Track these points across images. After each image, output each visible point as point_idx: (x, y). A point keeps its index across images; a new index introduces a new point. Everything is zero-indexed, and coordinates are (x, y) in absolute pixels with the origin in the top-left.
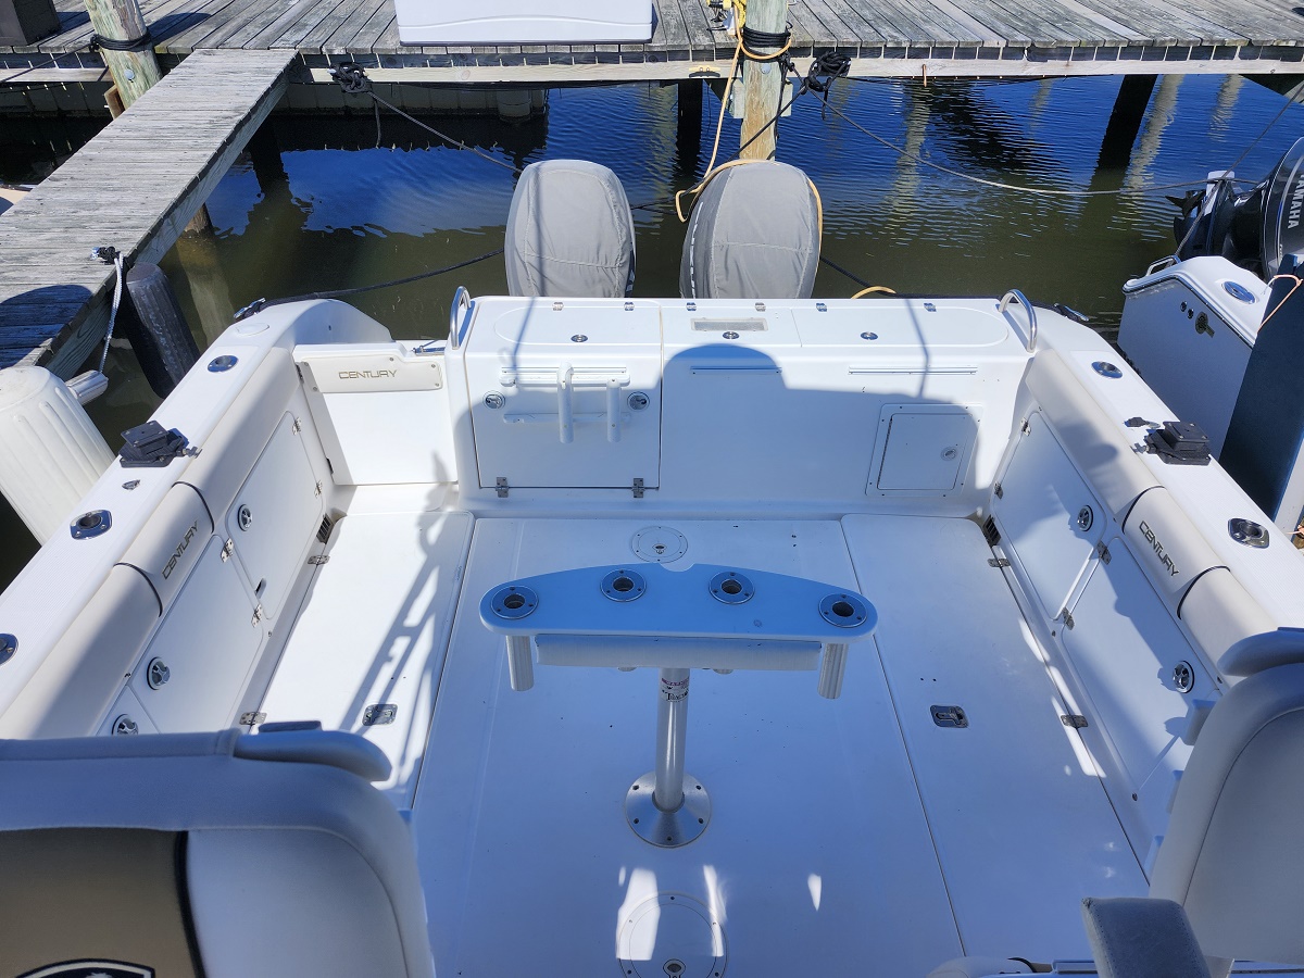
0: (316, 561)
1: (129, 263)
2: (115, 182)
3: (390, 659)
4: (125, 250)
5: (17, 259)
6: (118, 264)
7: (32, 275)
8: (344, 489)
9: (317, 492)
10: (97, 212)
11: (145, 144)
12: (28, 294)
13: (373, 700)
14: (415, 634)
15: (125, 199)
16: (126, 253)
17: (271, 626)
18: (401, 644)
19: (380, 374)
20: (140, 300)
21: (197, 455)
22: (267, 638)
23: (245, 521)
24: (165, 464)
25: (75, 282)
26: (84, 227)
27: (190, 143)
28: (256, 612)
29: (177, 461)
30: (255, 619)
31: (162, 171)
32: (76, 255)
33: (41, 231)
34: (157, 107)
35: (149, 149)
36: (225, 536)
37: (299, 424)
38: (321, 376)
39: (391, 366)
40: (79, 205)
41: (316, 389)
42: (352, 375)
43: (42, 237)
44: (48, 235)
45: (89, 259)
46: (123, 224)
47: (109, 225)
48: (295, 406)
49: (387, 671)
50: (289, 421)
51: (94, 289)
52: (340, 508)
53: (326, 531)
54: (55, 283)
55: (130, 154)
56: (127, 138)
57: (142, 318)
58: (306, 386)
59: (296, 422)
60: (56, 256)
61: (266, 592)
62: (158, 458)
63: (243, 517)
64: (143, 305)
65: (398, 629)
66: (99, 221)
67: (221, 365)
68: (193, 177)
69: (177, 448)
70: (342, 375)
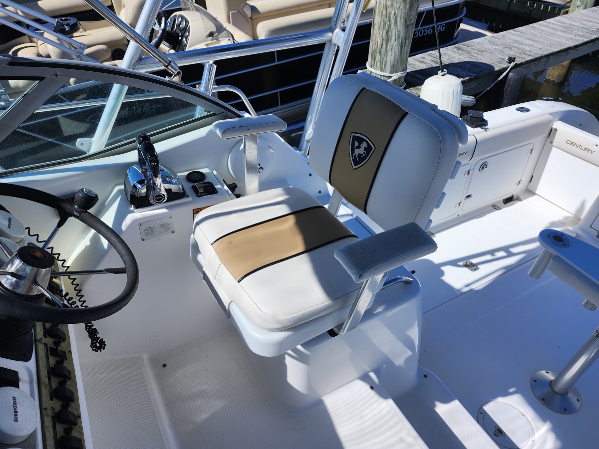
0: (495, 207)
1: (516, 66)
2: (537, 38)
3: (493, 255)
4: (518, 61)
5: (480, 51)
6: (513, 64)
7: (480, 57)
8: (530, 192)
9: (518, 183)
10: (520, 46)
11: (562, 29)
12: (474, 62)
13: (474, 261)
14: (510, 255)
15: (535, 45)
16: (518, 62)
17: (461, 213)
18: (502, 254)
19: (585, 149)
20: (510, 81)
21: (486, 131)
22: (456, 216)
23: (483, 168)
24: (474, 127)
25: (492, 64)
26: (511, 49)
27: (581, 34)
28: (460, 203)
29: (478, 129)
30: (458, 205)
31: (559, 40)
32: (500, 56)
33: (495, 45)
34: (579, 17)
35: (561, 31)
36: (472, 168)
37: (533, 151)
38: (558, 139)
39: (594, 148)
40: (516, 41)
41: (552, 142)
42: (573, 144)
43: (494, 47)
44: (496, 47)
45: (503, 59)
46: (526, 53)
47: (520, 51)
48: (537, 142)
49: (488, 257)
50: (530, 147)
51: (497, 69)
52: (521, 198)
53: (509, 200)
54: (485, 62)
55: (552, 31)
56: (556, 25)
57: (505, 89)
58: (549, 139)
59: (532, 150)
60: (493, 54)
61: (469, 200)
62: (473, 124)
63: (483, 166)
64: (509, 84)
65: (506, 249)
66: (518, 49)
67: (522, 110)
68: (570, 46)
69: (482, 125)
70: (568, 142)
